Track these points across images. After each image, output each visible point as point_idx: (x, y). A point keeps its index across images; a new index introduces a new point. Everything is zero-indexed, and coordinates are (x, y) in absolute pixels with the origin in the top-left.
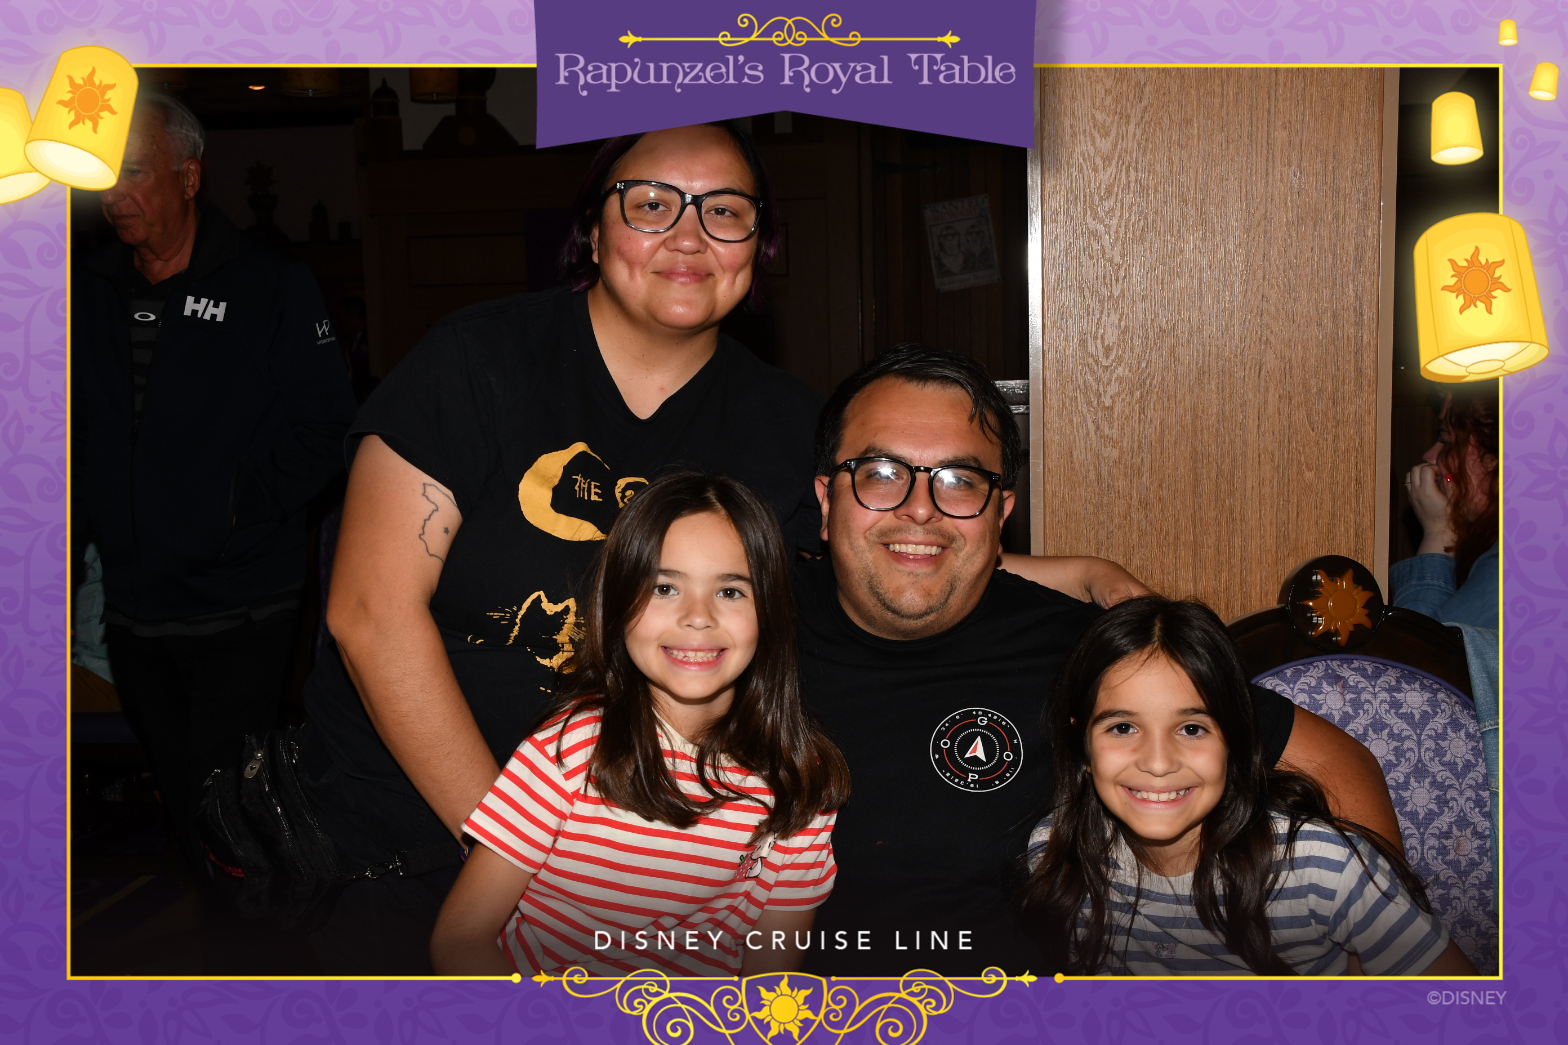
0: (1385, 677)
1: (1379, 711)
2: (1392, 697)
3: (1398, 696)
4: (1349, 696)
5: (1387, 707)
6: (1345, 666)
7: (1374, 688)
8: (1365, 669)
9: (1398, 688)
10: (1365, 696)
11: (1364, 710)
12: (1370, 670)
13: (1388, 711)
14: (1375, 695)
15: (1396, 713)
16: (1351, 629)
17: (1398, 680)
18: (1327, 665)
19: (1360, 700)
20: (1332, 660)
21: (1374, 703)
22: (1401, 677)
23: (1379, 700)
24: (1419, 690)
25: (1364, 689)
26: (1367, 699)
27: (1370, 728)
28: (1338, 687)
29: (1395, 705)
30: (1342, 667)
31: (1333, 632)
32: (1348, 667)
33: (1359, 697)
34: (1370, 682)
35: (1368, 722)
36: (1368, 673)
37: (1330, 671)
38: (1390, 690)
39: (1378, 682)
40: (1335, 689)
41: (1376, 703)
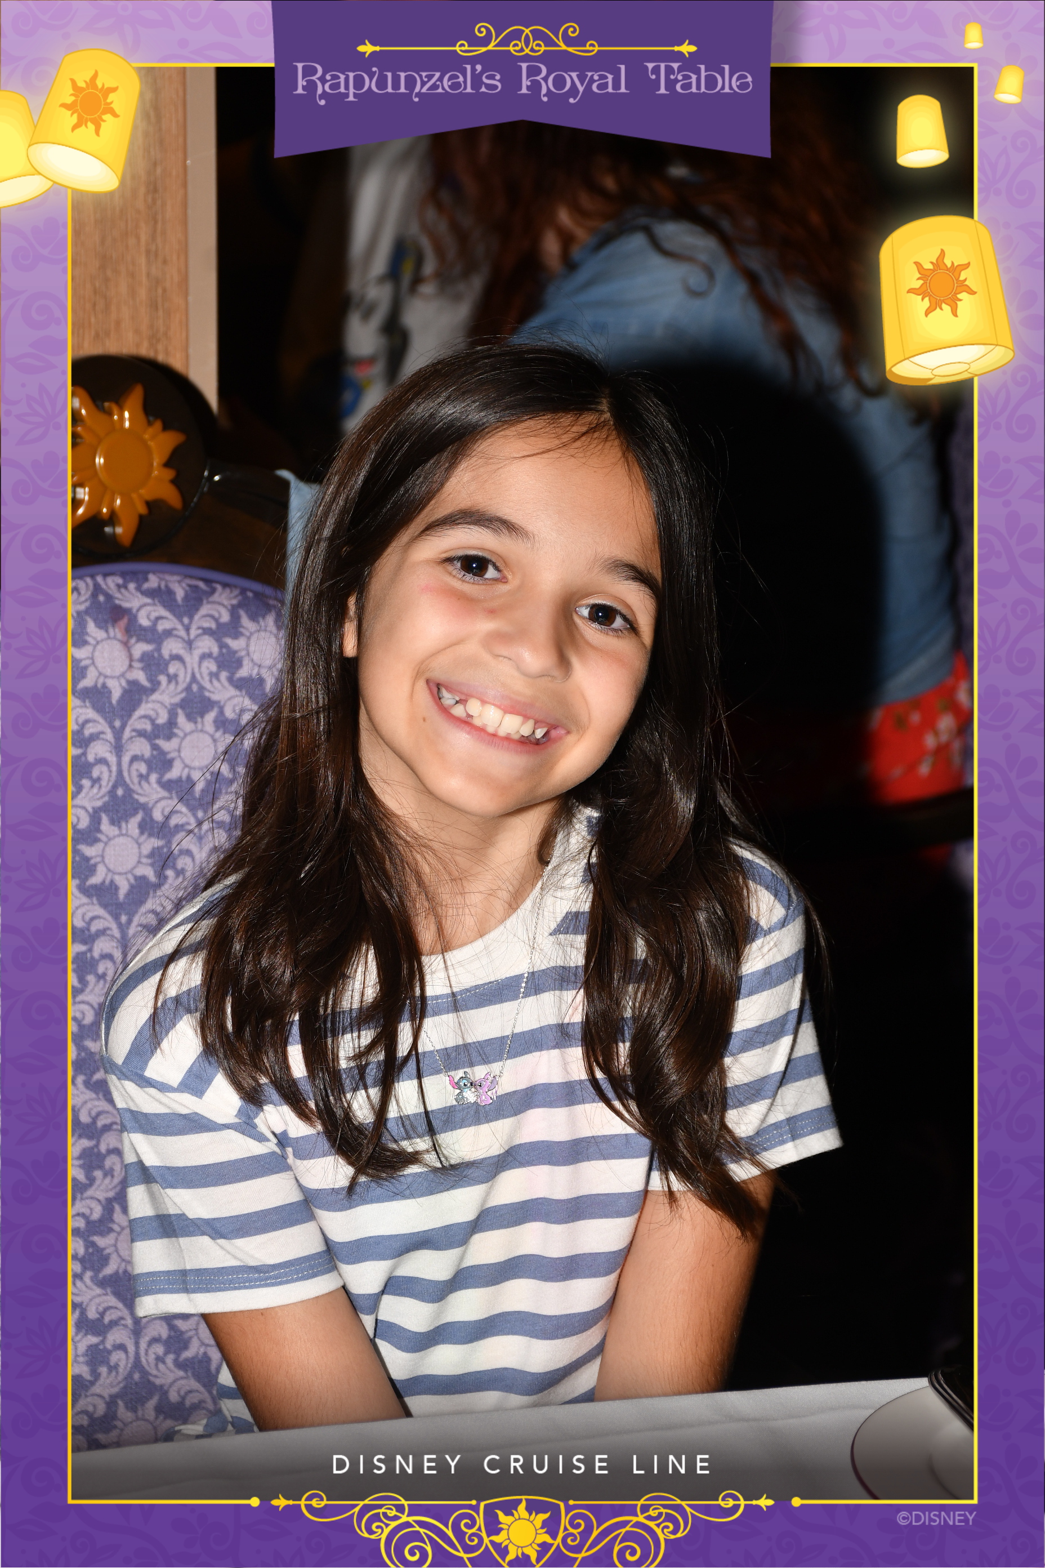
0: (209, 606)
1: (198, 676)
2: (222, 646)
3: (234, 644)
4: (140, 648)
5: (214, 668)
6: (132, 586)
7: (187, 629)
8: (170, 593)
9: (233, 628)
10: (171, 647)
11: (168, 675)
12: (180, 593)
13: (214, 676)
14: (190, 644)
15: (230, 680)
16: (142, 509)
17: (234, 611)
18: (97, 586)
19: (161, 656)
20: (105, 575)
21: (187, 658)
22: (240, 605)
23: (197, 653)
24: (274, 630)
25: (169, 633)
26: (174, 652)
27: (180, 711)
28: (117, 632)
29: (229, 661)
30: (126, 588)
31: (106, 517)
32: (138, 589)
33: (159, 649)
34: (179, 617)
35: (177, 699)
36: (175, 600)
37: (101, 598)
38: (219, 632)
39: (196, 617)
40: (112, 634)
41: (192, 659)
